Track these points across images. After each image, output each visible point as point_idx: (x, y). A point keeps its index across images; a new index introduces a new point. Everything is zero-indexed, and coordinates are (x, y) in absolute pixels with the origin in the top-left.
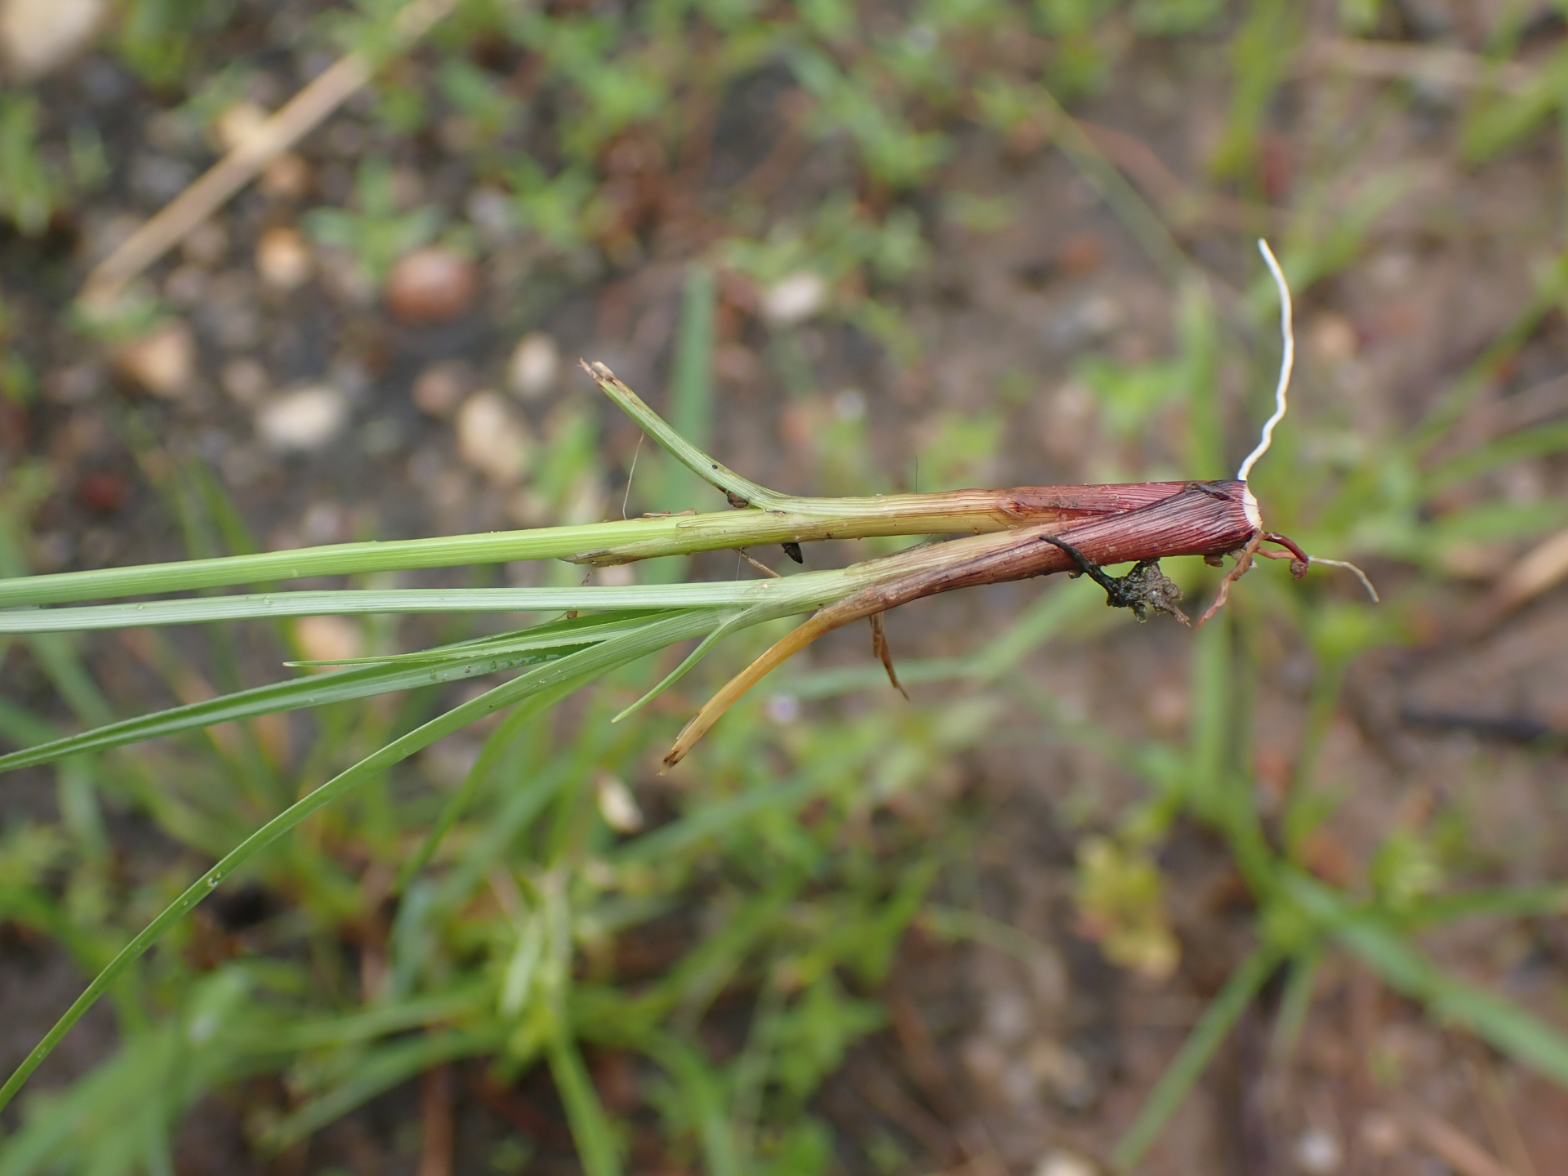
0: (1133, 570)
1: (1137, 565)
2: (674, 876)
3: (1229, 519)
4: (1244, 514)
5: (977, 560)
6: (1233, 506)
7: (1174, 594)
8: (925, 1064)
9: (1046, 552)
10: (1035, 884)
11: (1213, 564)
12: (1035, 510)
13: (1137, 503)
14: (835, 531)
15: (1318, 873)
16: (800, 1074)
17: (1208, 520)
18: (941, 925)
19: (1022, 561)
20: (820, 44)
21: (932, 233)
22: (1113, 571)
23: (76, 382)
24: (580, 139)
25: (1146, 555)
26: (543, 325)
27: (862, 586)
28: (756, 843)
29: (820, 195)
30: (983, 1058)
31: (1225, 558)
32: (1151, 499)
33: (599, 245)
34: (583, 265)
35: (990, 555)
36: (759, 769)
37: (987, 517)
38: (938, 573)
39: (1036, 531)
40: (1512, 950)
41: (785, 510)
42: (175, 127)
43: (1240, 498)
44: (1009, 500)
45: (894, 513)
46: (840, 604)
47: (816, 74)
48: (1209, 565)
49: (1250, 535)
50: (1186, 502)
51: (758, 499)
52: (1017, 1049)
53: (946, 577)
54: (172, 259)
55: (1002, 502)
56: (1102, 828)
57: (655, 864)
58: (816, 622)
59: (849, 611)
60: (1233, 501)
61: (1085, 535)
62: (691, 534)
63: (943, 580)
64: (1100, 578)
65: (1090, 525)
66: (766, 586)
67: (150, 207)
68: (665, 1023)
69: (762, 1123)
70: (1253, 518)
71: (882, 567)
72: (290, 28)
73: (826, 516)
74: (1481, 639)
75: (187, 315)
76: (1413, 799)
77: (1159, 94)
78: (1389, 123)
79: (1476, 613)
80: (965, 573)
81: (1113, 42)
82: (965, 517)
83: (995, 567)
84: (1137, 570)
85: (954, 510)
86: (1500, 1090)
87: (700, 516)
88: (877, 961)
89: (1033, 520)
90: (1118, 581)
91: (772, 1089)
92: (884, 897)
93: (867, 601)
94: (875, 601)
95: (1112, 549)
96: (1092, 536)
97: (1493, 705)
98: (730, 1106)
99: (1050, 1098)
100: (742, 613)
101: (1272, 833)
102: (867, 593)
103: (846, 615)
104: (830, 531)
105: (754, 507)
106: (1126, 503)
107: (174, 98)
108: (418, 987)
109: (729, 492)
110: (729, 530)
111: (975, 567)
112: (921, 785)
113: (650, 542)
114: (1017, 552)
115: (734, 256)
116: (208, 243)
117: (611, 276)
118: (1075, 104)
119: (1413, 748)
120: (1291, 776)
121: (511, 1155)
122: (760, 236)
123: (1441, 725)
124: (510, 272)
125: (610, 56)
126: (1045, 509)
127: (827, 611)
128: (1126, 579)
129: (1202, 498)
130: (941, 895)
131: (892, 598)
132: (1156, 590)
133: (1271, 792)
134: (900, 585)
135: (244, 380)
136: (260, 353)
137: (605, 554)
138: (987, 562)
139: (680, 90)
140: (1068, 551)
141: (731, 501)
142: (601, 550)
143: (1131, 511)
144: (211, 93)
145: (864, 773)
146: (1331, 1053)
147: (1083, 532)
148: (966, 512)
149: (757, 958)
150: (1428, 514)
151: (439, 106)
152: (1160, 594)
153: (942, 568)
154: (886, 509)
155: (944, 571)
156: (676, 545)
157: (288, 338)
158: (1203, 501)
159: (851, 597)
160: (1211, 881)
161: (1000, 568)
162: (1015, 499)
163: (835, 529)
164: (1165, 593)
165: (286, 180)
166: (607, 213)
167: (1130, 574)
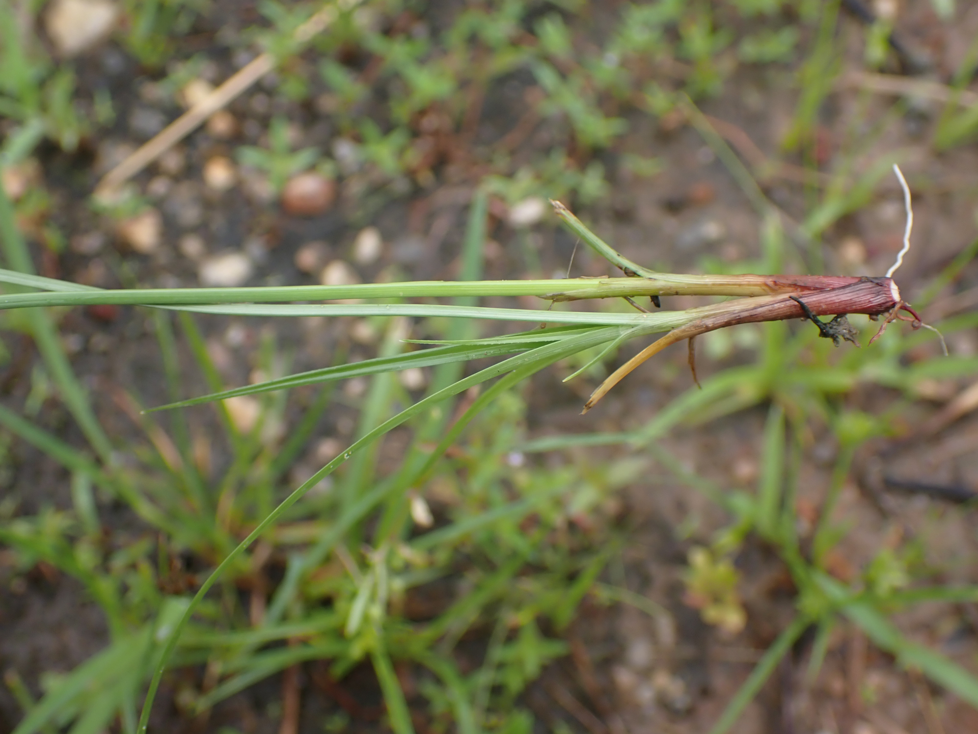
0: (833, 320)
1: (835, 317)
2: (442, 557)
3: (884, 295)
4: (891, 294)
5: (755, 308)
6: (886, 289)
7: (854, 332)
8: (589, 679)
9: (791, 306)
10: (660, 574)
11: (874, 319)
12: (784, 285)
13: (837, 286)
14: (680, 290)
15: (832, 573)
16: (515, 682)
17: (873, 295)
18: (604, 595)
19: (779, 310)
20: (548, 59)
21: (612, 177)
22: (823, 319)
23: (90, 243)
24: (401, 111)
25: (841, 312)
26: (373, 222)
27: (695, 319)
28: (493, 540)
29: (547, 151)
30: (624, 678)
31: (880, 316)
32: (843, 284)
33: (411, 174)
34: (401, 186)
35: (761, 306)
36: (497, 496)
37: (758, 288)
38: (734, 314)
39: (786, 296)
40: (948, 627)
41: (655, 278)
42: (155, 91)
43: (889, 285)
44: (771, 280)
45: (711, 283)
46: (683, 327)
47: (547, 77)
48: (871, 320)
49: (894, 304)
50: (862, 286)
51: (641, 272)
52: (646, 674)
53: (739, 316)
54: (152, 171)
55: (768, 280)
56: (701, 542)
57: (431, 551)
58: (670, 337)
59: (688, 331)
60: (886, 287)
61: (810, 300)
62: (606, 287)
63: (737, 318)
64: (816, 322)
65: (813, 294)
66: (645, 316)
67: (141, 140)
68: (434, 645)
69: (490, 710)
70: (896, 295)
71: (706, 310)
72: (228, 35)
73: (676, 282)
74: (936, 438)
75: (159, 205)
76: (892, 532)
77: (753, 99)
78: (892, 123)
79: (935, 422)
80: (748, 315)
81: (727, 65)
82: (747, 287)
83: (764, 312)
84: (835, 319)
85: (742, 283)
86: (937, 710)
87: (611, 279)
88: (565, 614)
89: (783, 291)
90: (825, 324)
91: (497, 690)
92: (572, 577)
93: (698, 326)
94: (701, 326)
95: (824, 307)
96: (814, 299)
97: (943, 478)
98: (472, 700)
99: (664, 703)
100: (633, 329)
101: (806, 549)
102: (698, 322)
103: (686, 333)
104: (678, 290)
105: (639, 276)
106: (831, 285)
107: (158, 74)
108: (284, 618)
109: (626, 268)
110: (626, 286)
111: (754, 312)
112: (596, 509)
113: (585, 290)
114: (776, 305)
115: (493, 185)
116: (173, 163)
117: (417, 193)
118: (702, 102)
119: (891, 501)
120: (818, 516)
121: (337, 723)
122: (510, 175)
123: (911, 489)
124: (356, 188)
125: (422, 61)
126: (790, 285)
127: (675, 331)
128: (829, 323)
129: (869, 285)
130: (604, 578)
131: (710, 326)
132: (845, 329)
133: (804, 526)
134: (715, 319)
135: (192, 246)
136: (201, 229)
137: (561, 295)
138: (760, 310)
139: (463, 84)
140: (802, 306)
141: (626, 273)
142: (559, 293)
143: (833, 289)
144: (180, 72)
145: (559, 502)
146: (837, 685)
147: (810, 297)
148: (749, 285)
149: (491, 609)
150: (906, 361)
151: (319, 85)
152: (847, 332)
153: (736, 312)
154: (707, 280)
155: (738, 313)
156: (598, 292)
157: (219, 222)
158: (870, 286)
159: (688, 324)
160: (768, 576)
161: (767, 313)
162: (774, 279)
163: (680, 289)
164: (850, 331)
165: (222, 126)
166: (415, 156)
167: (832, 321)
